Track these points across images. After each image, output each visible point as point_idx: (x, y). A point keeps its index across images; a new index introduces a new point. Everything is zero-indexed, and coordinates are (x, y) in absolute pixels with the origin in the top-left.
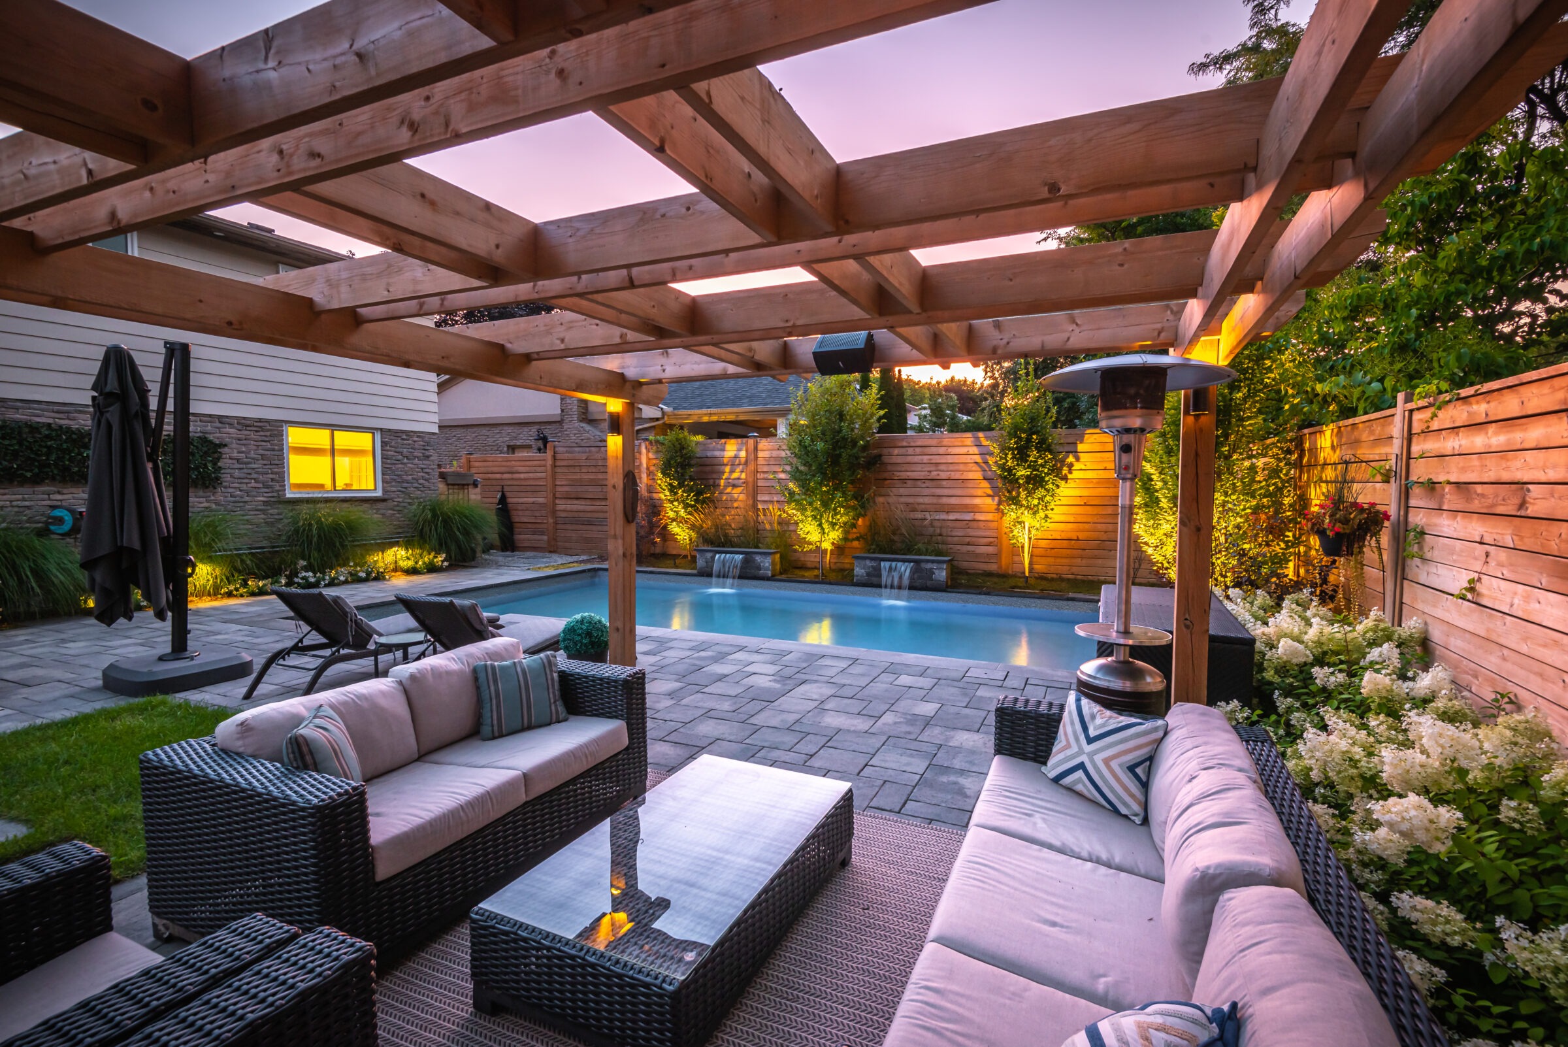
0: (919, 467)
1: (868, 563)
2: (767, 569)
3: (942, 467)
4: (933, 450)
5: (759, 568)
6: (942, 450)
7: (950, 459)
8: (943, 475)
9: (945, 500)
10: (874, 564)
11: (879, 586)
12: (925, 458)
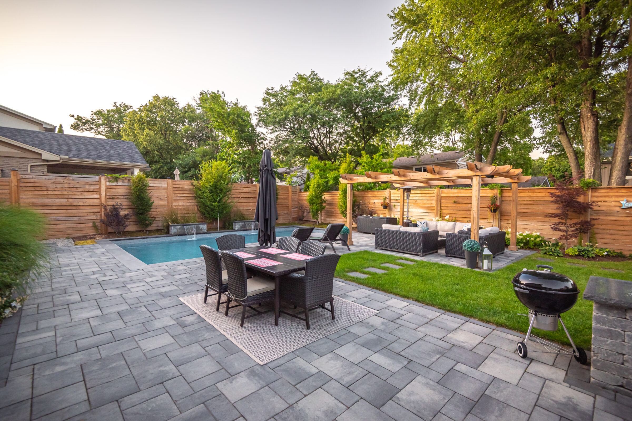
0: (235, 194)
1: (241, 224)
2: (205, 230)
3: (242, 194)
4: (239, 188)
5: (201, 229)
6: (242, 189)
7: (244, 191)
8: (242, 196)
9: (243, 204)
10: (242, 224)
11: (247, 230)
12: (237, 191)
